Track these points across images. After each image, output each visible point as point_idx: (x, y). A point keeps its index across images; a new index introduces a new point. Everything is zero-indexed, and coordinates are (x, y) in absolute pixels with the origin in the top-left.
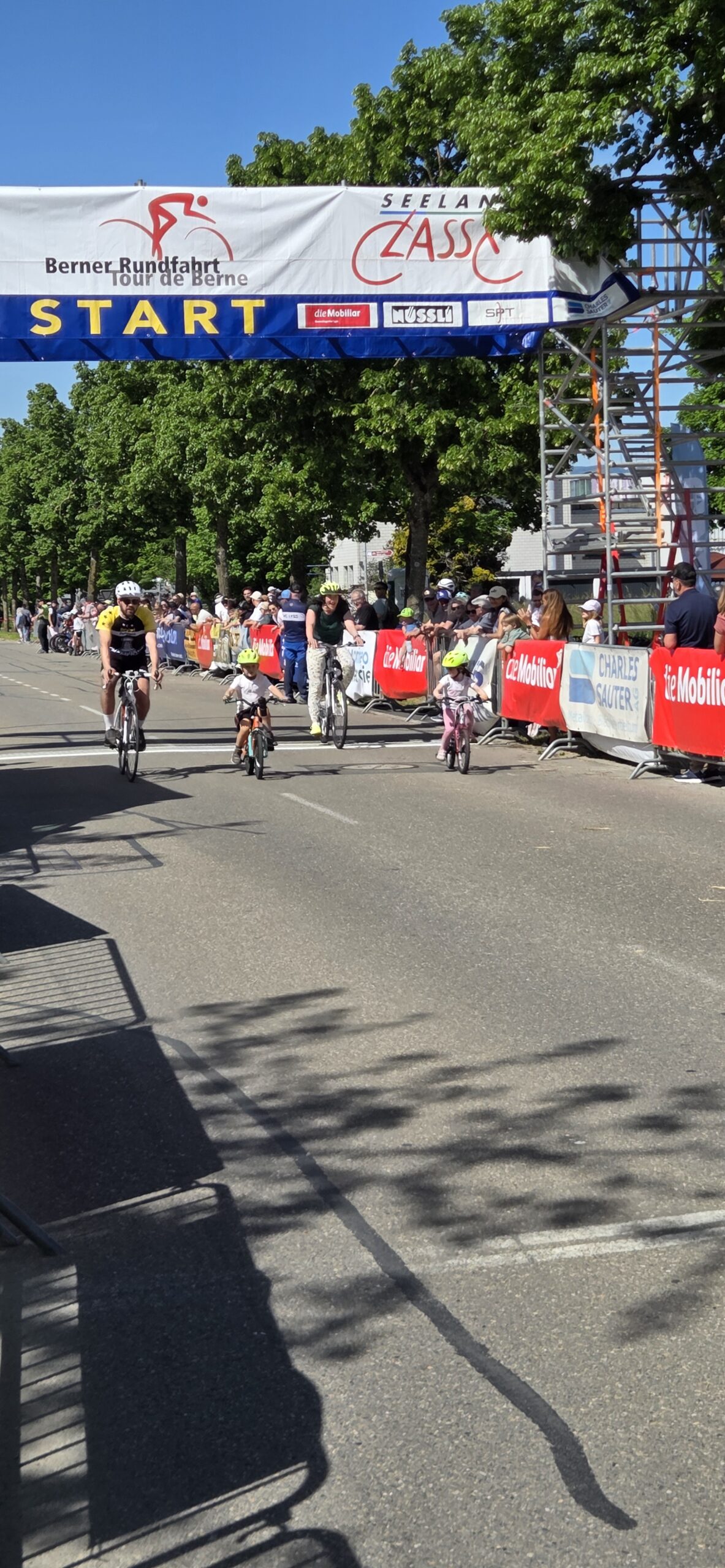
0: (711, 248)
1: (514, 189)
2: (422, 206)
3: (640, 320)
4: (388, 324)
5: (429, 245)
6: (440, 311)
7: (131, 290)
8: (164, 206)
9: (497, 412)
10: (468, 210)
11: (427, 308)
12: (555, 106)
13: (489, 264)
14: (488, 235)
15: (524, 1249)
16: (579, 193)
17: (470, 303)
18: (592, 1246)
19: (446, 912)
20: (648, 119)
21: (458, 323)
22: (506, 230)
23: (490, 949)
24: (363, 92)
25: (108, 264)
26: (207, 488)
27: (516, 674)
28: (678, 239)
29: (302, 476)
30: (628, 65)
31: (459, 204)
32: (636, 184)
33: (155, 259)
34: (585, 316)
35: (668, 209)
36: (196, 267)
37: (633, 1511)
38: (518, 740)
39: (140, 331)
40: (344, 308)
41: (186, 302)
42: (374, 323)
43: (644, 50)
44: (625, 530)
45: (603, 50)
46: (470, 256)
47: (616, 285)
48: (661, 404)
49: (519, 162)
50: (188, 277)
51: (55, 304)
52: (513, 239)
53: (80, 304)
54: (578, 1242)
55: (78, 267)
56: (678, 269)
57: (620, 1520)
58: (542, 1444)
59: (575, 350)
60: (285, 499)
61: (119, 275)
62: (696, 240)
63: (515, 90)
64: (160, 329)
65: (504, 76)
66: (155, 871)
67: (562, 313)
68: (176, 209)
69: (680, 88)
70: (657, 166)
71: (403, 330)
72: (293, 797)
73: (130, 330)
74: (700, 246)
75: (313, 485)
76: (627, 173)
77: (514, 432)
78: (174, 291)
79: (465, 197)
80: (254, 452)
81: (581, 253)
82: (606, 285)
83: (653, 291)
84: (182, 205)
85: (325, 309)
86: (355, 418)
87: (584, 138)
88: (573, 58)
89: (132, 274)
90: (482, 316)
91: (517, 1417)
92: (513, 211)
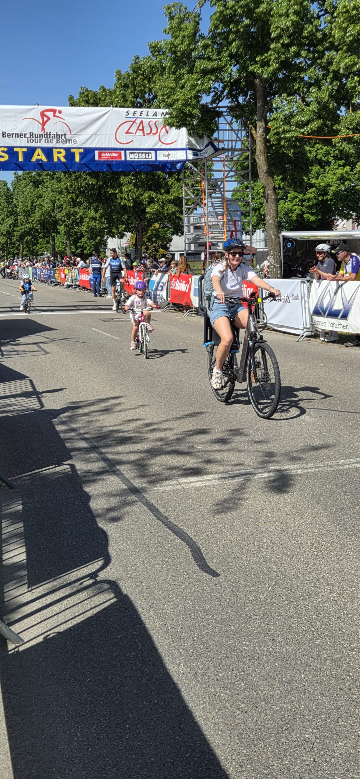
0: (244, 133)
1: (174, 109)
2: (140, 115)
3: (219, 159)
4: (128, 159)
5: (143, 130)
6: (147, 155)
7: (33, 145)
8: (46, 113)
9: (168, 192)
10: (157, 117)
11: (142, 153)
12: (188, 79)
13: (164, 137)
14: (164, 127)
15: (180, 484)
16: (197, 112)
17: (158, 152)
18: (204, 482)
19: (151, 370)
20: (221, 85)
21: (153, 159)
22: (171, 125)
23: (167, 382)
24: (119, 72)
25: (25, 135)
26: (63, 219)
27: (175, 287)
28: (232, 130)
29: (98, 215)
30: (215, 64)
31: (154, 115)
32: (217, 109)
33: (43, 133)
34: (199, 157)
35: (229, 118)
36: (58, 137)
37: (218, 571)
38: (175, 310)
39: (38, 160)
40: (112, 153)
41: (54, 150)
42: (123, 158)
43: (220, 59)
44: (213, 235)
45: (205, 59)
46: (158, 134)
47: (210, 146)
48: (226, 189)
49: (175, 100)
50: (55, 140)
51: (6, 149)
52: (174, 128)
53: (15, 149)
54: (199, 481)
55: (14, 136)
56: (232, 141)
57: (215, 574)
58: (187, 549)
59: (196, 169)
60: (92, 224)
61: (29, 139)
62: (238, 130)
63: (174, 73)
64: (45, 159)
65: (170, 68)
66: (47, 356)
67: (191, 156)
68: (50, 114)
69: (233, 73)
70: (226, 103)
71: (134, 161)
72: (96, 330)
73: (34, 159)
74: (240, 132)
75: (101, 218)
76: (214, 105)
77: (173, 199)
78: (50, 145)
79: (156, 113)
80: (80, 206)
81: (198, 134)
82: (207, 146)
83: (223, 149)
84: (52, 113)
85: (105, 153)
86: (117, 194)
87: (199, 91)
88: (195, 61)
89: (34, 139)
90: (162, 157)
91: (178, 540)
92: (173, 118)
